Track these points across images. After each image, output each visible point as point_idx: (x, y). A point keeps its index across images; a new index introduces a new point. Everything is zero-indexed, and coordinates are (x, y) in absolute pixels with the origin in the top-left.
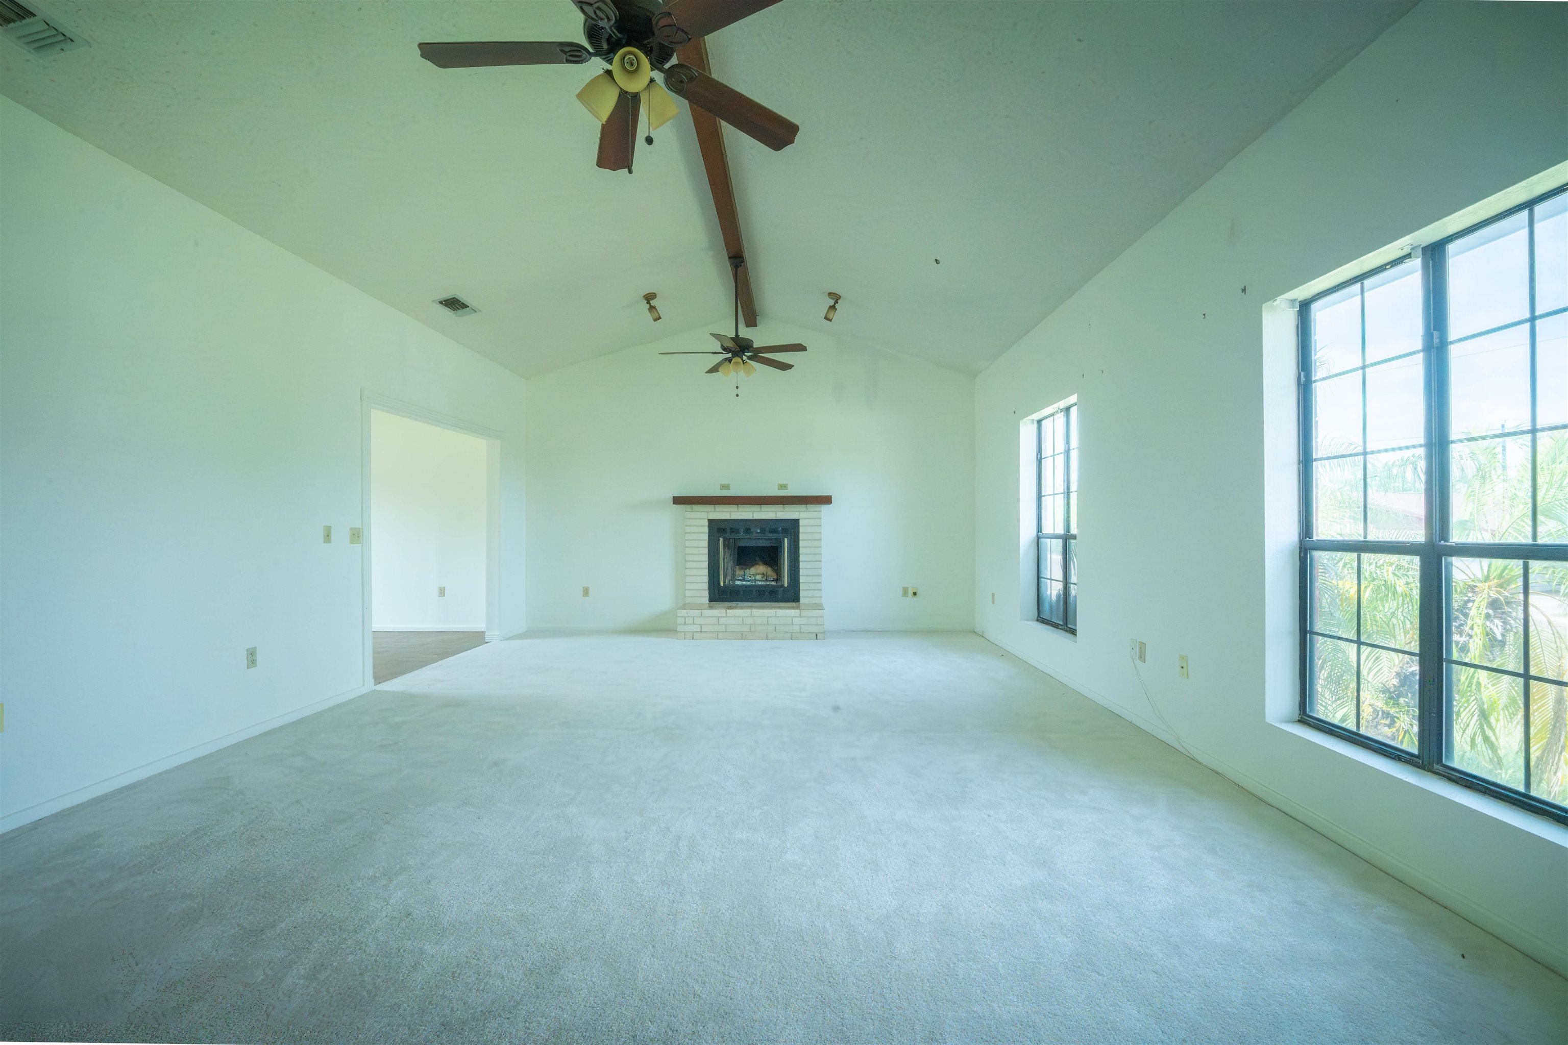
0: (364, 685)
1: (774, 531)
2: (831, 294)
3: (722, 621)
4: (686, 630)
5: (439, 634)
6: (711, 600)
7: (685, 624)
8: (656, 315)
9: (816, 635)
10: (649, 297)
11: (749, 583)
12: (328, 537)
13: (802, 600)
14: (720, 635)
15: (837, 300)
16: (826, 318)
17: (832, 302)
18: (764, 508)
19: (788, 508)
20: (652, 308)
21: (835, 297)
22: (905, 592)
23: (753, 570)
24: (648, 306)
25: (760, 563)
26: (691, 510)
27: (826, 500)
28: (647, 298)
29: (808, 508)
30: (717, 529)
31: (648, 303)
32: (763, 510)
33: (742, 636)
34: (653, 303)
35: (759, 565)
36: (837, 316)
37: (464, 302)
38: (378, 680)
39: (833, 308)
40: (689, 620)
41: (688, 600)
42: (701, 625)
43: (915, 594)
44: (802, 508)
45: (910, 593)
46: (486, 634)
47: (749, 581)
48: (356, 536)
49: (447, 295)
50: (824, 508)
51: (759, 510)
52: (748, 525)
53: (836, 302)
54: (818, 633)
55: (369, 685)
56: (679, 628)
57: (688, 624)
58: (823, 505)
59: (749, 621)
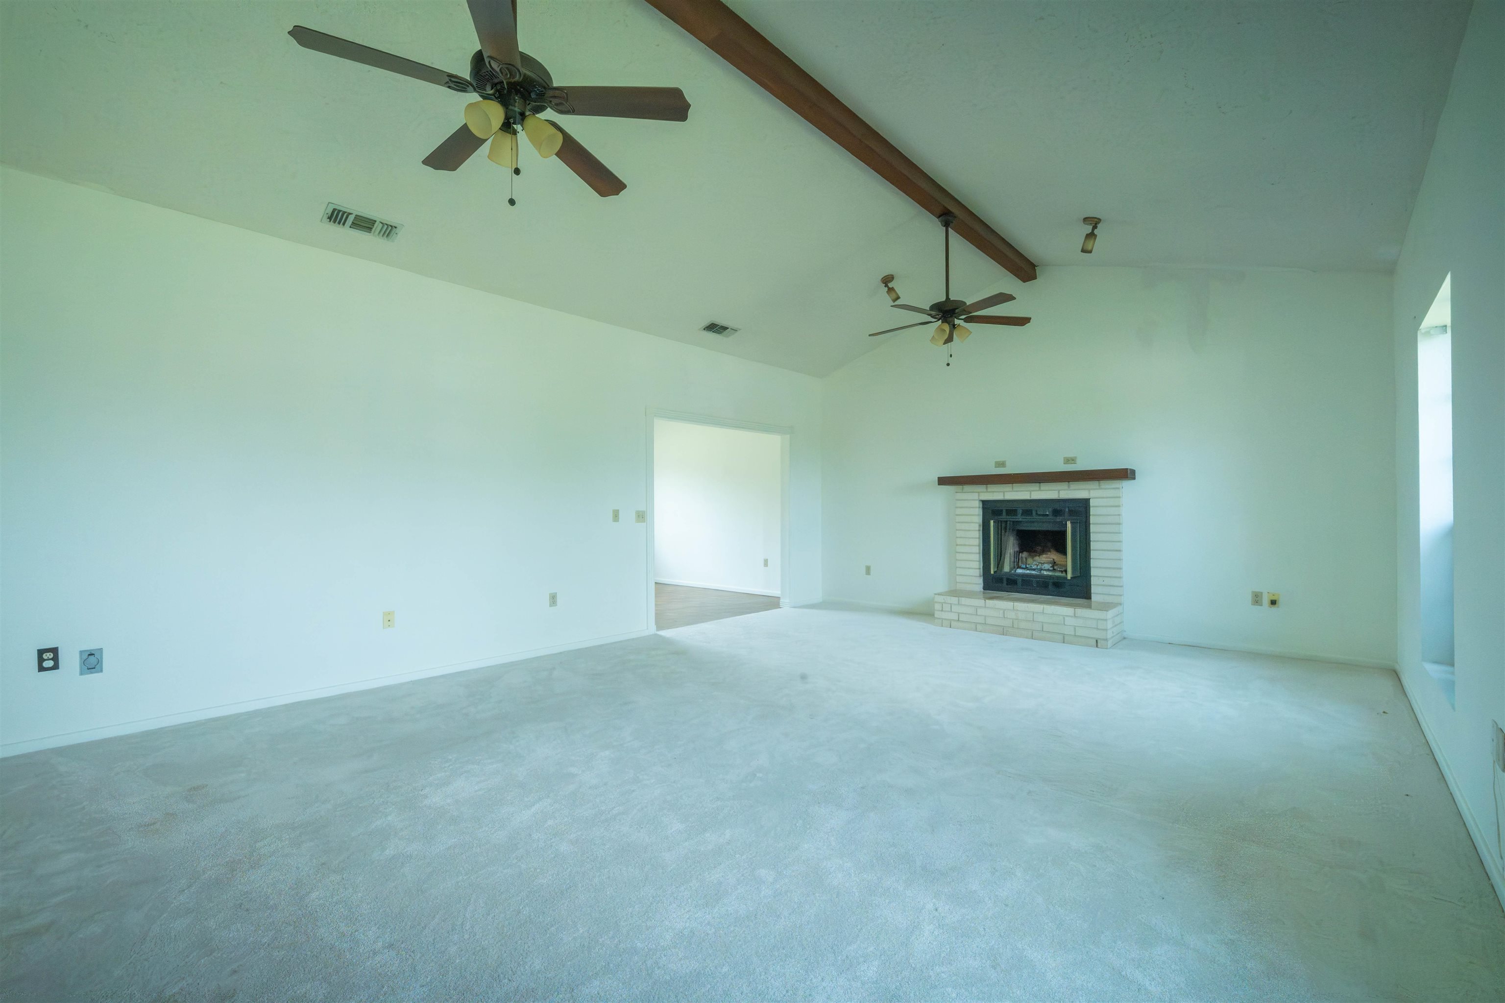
0: (647, 629)
1: (1057, 512)
2: (1086, 219)
3: (980, 612)
4: (943, 618)
5: (764, 597)
6: (985, 588)
7: (942, 610)
8: (894, 296)
9: (1097, 641)
10: (887, 280)
11: (1033, 572)
12: (616, 516)
13: (1094, 597)
14: (979, 627)
15: (1096, 224)
16: (1083, 251)
17: (1088, 229)
18: (1044, 486)
19: (1074, 485)
20: (891, 290)
21: (1094, 222)
22: (1257, 599)
23: (1044, 558)
24: (887, 288)
25: (1052, 550)
26: (961, 491)
27: (1126, 474)
28: (885, 281)
29: (1101, 484)
30: (991, 510)
31: (886, 286)
32: (1042, 488)
33: (1004, 631)
34: (890, 285)
35: (1050, 552)
36: (1098, 245)
37: (722, 325)
38: (659, 628)
39: (1091, 236)
40: (947, 607)
41: (959, 587)
42: (959, 614)
43: (1273, 603)
44: (1093, 485)
45: (1266, 601)
46: (781, 601)
47: (1034, 570)
48: (641, 516)
49: (707, 322)
50: (1126, 484)
51: (1038, 489)
52: (1029, 507)
53: (1095, 227)
54: (1100, 639)
55: (652, 629)
56: (937, 614)
57: (945, 611)
58: (1123, 481)
59: (1012, 615)
